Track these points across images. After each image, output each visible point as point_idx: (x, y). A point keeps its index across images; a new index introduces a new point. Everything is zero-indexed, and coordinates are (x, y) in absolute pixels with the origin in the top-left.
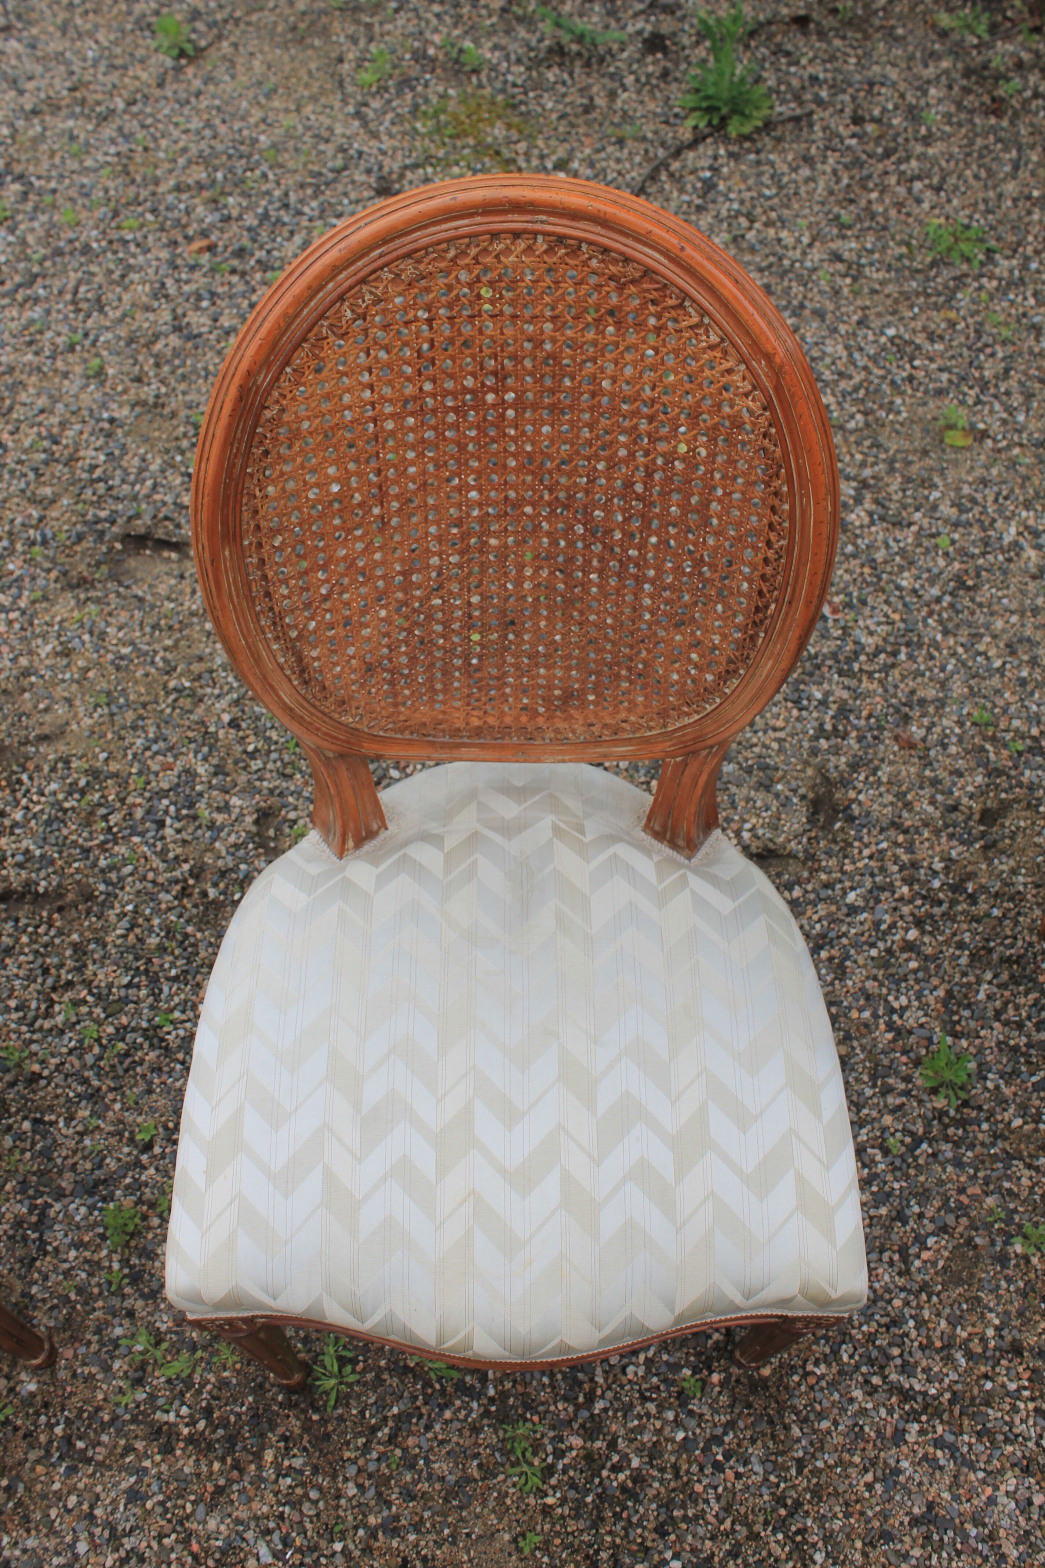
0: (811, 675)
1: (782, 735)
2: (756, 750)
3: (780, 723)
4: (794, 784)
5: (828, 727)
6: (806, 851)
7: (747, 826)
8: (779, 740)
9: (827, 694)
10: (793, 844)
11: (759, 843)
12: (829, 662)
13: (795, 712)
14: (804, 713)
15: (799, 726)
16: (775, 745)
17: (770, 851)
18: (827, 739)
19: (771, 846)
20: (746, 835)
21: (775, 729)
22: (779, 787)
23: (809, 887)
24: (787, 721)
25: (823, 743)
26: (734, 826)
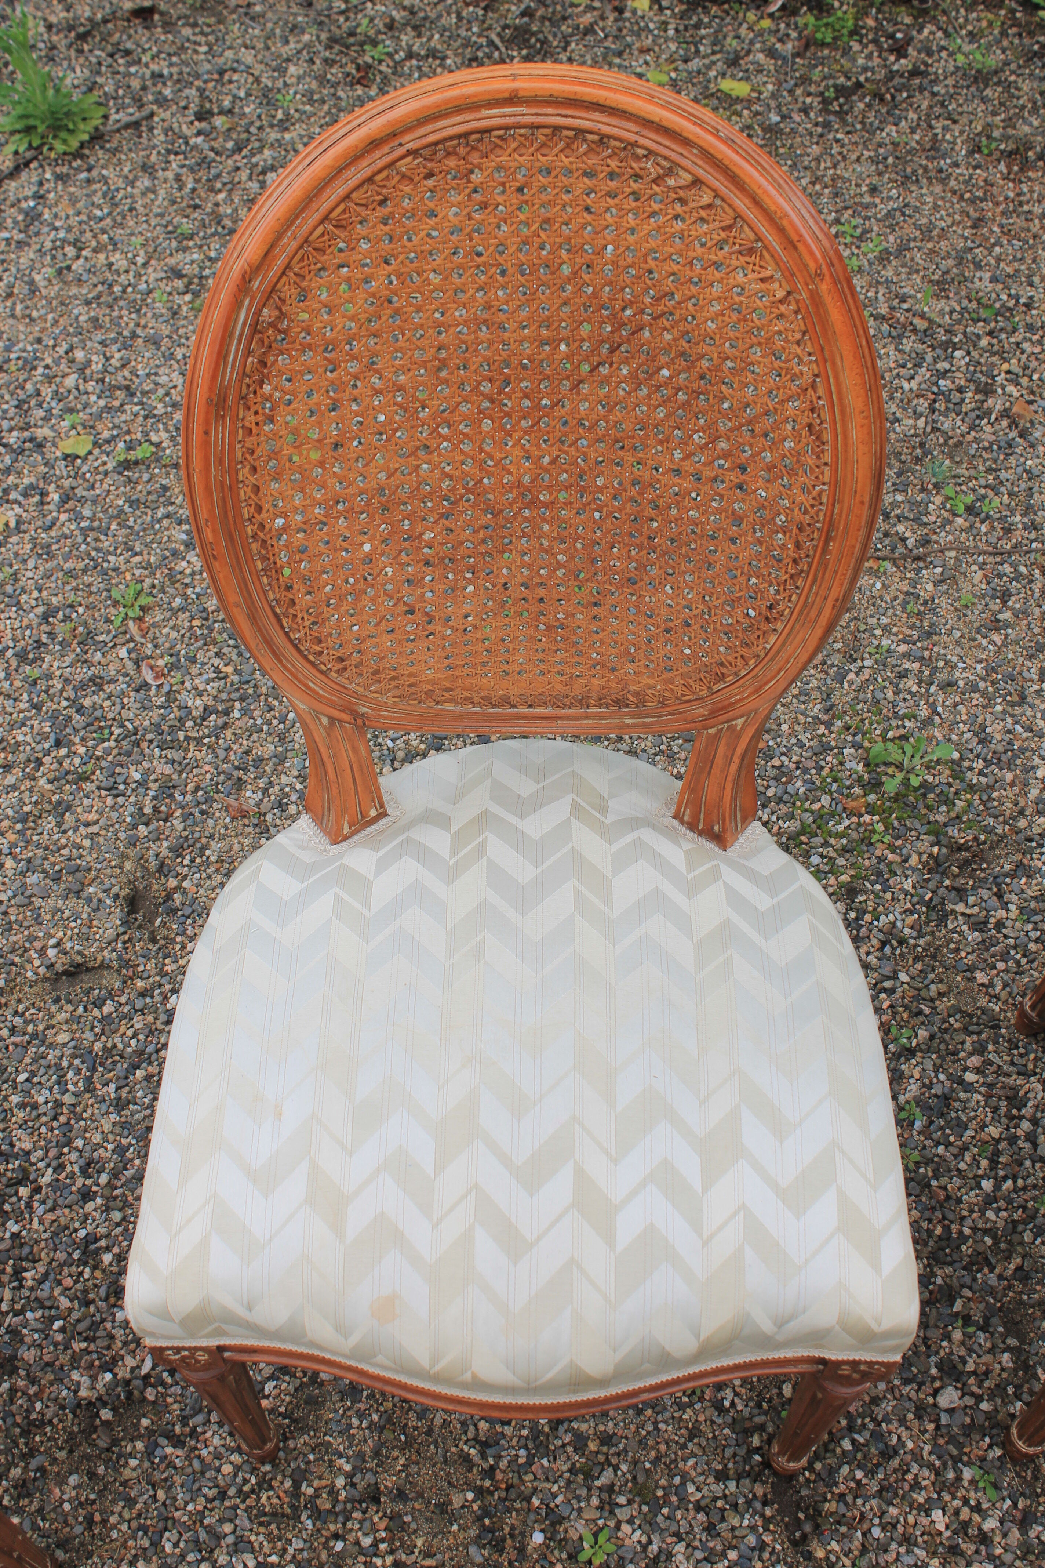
0: (129, 754)
1: (94, 829)
2: (65, 852)
3: (93, 817)
4: (107, 885)
5: (147, 810)
6: (120, 958)
7: (52, 941)
8: (92, 837)
9: (147, 773)
10: (106, 953)
11: (63, 959)
12: (149, 736)
13: (110, 801)
14: (120, 800)
15: (114, 815)
16: (87, 843)
17: (79, 965)
18: (147, 824)
19: (79, 959)
20: (51, 952)
21: (87, 825)
22: (91, 890)
23: (123, 1000)
24: (101, 813)
25: (143, 830)
26: (38, 945)
